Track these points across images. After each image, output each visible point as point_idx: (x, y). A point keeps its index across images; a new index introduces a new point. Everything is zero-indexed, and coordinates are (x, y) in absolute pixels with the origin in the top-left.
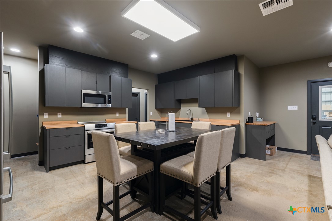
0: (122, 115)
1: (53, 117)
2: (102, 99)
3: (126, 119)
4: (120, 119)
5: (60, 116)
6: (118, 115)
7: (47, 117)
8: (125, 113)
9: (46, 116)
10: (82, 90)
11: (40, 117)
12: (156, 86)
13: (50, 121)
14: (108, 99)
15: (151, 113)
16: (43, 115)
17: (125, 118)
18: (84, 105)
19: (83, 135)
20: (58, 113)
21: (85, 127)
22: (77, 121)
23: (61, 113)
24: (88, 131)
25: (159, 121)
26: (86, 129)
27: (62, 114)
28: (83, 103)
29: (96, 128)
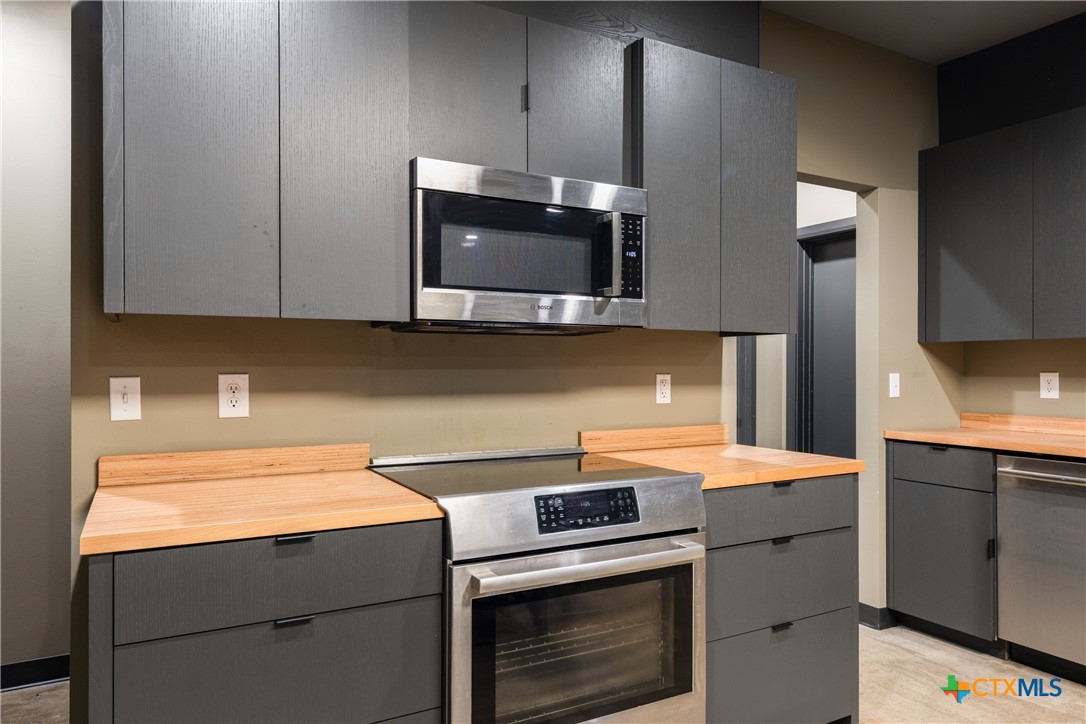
0: (697, 399)
1: (181, 415)
2: (577, 249)
3: (727, 429)
4: (683, 428)
5: (234, 402)
6: (667, 400)
7: (138, 416)
8: (716, 381)
9: (126, 405)
10: (413, 165)
11: (83, 419)
12: (925, 158)
13: (155, 452)
14: (625, 248)
15: (894, 379)
16: (104, 393)
17: (717, 422)
18: (434, 303)
19: (433, 605)
20: (224, 380)
21: (445, 521)
22: (365, 448)
23: (243, 380)
24: (474, 570)
25: (996, 452)
26: (459, 549)
27: (255, 389)
28: (426, 284)
29: (543, 530)
